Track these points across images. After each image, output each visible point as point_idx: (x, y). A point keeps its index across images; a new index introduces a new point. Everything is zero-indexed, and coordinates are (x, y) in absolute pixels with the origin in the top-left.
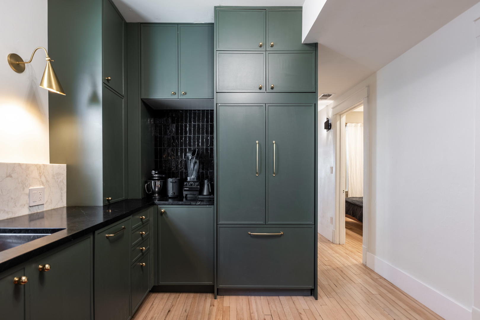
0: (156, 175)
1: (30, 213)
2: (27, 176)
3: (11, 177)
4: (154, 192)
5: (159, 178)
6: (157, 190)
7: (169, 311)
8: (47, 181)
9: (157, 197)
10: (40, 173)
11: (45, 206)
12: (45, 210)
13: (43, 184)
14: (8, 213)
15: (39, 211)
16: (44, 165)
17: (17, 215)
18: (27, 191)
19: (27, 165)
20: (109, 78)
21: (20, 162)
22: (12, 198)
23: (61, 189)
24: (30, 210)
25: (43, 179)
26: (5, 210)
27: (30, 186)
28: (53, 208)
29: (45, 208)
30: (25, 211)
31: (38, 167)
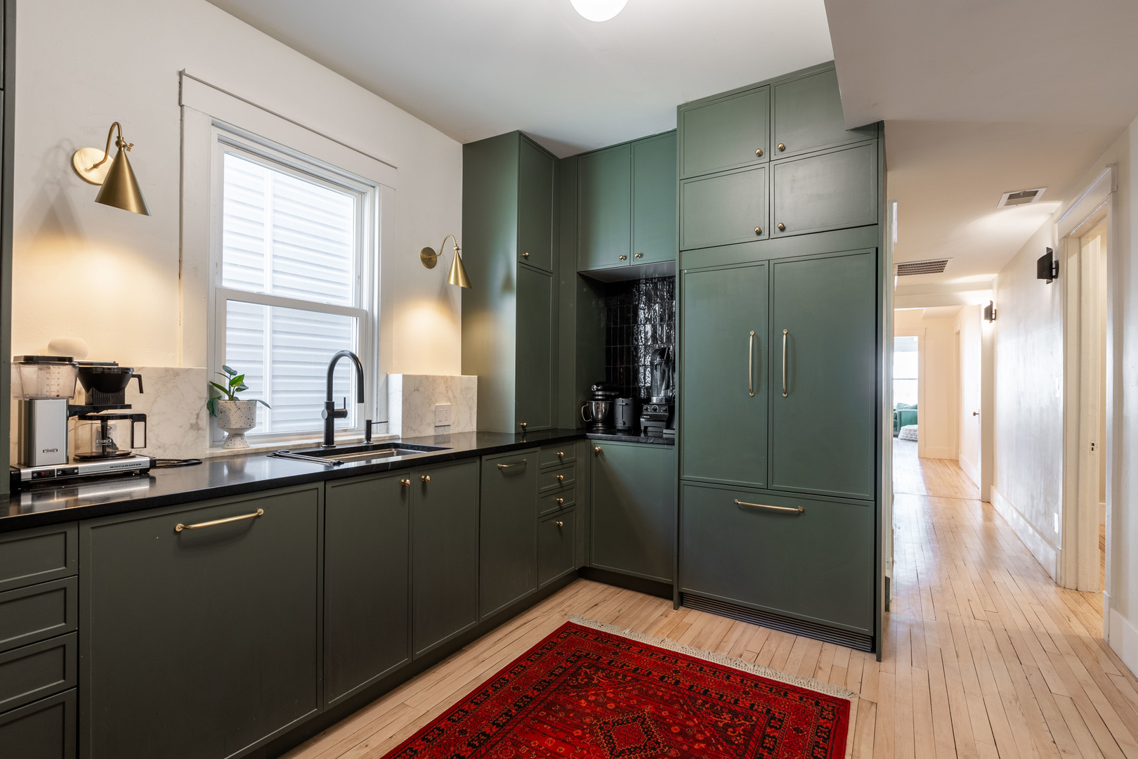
0: (600, 393)
1: (436, 434)
2: (433, 390)
3: (418, 391)
4: (595, 421)
5: (604, 398)
6: (600, 416)
7: (596, 605)
8: (455, 397)
9: (601, 428)
10: (446, 386)
11: (451, 427)
12: (451, 432)
13: (450, 400)
14: (415, 431)
15: (445, 433)
16: (451, 377)
17: (423, 435)
18: (433, 408)
19: (433, 377)
20: (527, 254)
21: (427, 373)
22: (419, 415)
23: (471, 408)
24: (436, 431)
25: (450, 394)
26: (413, 428)
27: (436, 401)
28: (460, 432)
29: (452, 430)
30: (431, 431)
31: (445, 379)
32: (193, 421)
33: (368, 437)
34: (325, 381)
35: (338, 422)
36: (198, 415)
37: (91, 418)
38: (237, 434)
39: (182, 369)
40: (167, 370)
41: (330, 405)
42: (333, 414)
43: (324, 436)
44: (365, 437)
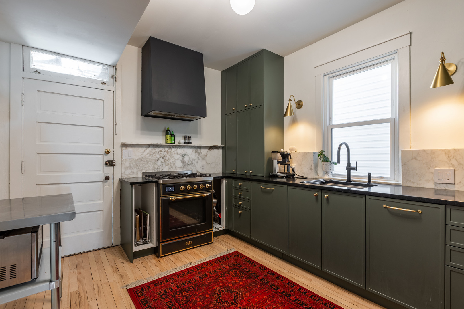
1: (436, 188)
2: (432, 159)
3: (416, 159)
8: (460, 164)
10: (449, 157)
11: (457, 186)
13: (453, 166)
14: (413, 183)
15: (447, 189)
16: (455, 150)
17: (421, 186)
18: (432, 170)
19: (432, 151)
21: (425, 149)
22: (417, 174)
24: (436, 186)
25: (454, 162)
26: (411, 181)
27: (436, 166)
29: (456, 188)
30: (431, 185)
31: (447, 152)
32: (310, 167)
33: (369, 180)
35: (353, 172)
36: (311, 165)
37: (283, 164)
39: (308, 152)
40: (305, 153)
42: (349, 168)
43: (346, 177)
44: (367, 180)
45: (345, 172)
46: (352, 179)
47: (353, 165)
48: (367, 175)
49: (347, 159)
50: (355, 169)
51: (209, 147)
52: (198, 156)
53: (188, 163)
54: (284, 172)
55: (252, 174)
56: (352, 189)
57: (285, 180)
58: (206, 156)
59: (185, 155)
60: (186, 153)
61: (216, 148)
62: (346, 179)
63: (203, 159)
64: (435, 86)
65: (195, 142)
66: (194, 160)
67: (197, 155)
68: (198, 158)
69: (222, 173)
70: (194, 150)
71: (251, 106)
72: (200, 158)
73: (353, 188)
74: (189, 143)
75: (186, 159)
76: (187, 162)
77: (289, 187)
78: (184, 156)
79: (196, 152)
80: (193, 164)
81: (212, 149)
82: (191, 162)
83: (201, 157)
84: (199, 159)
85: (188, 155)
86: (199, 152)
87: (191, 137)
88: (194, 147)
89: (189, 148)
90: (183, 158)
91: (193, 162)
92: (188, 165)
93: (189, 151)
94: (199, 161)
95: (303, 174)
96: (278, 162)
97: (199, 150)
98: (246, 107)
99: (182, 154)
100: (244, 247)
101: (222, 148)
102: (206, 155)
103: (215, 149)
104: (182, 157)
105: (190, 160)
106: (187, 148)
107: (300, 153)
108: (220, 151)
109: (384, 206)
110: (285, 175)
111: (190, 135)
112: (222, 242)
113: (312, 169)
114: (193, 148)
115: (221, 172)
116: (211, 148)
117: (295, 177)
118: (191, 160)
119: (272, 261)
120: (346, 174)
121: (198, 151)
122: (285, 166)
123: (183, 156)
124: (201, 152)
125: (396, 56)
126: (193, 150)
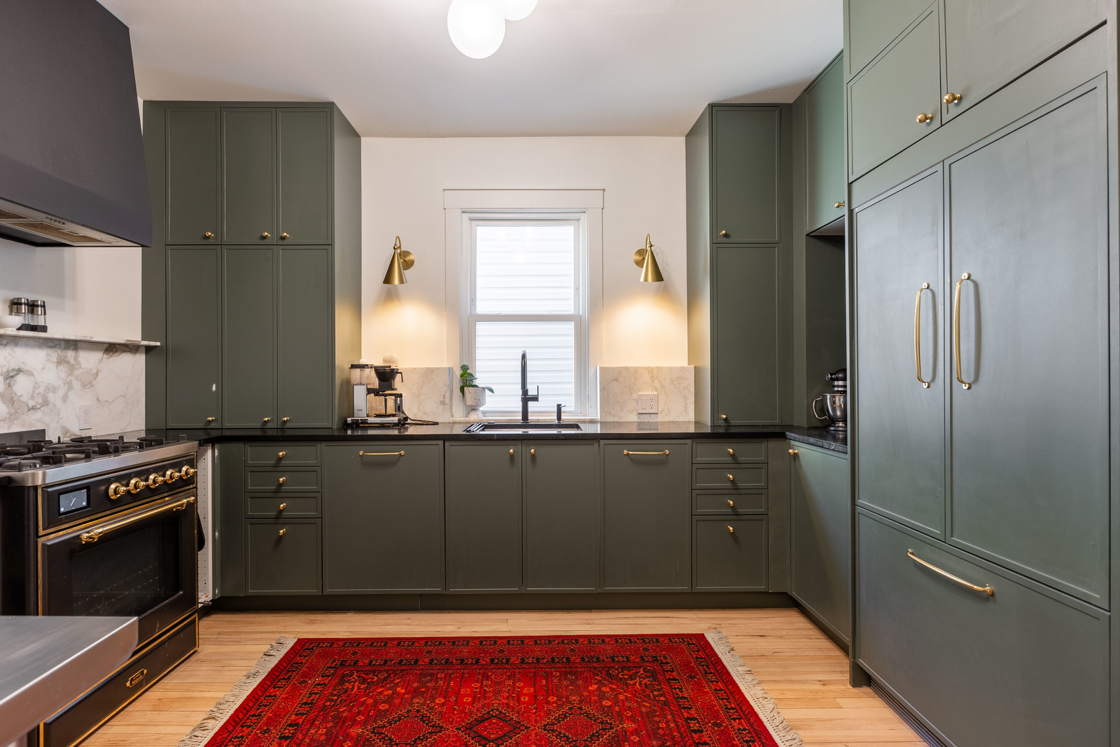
1: (639, 421)
2: (635, 380)
3: (617, 380)
8: (663, 387)
10: (652, 378)
11: (659, 415)
12: (659, 420)
13: (656, 389)
14: (614, 416)
15: (651, 420)
16: (658, 368)
17: (623, 420)
18: (635, 396)
19: (635, 368)
20: (724, 232)
21: (627, 366)
22: (618, 402)
23: (685, 398)
24: (639, 417)
25: (657, 384)
26: (611, 414)
27: (639, 391)
28: (671, 420)
29: (659, 419)
30: (634, 418)
31: (650, 370)
32: (441, 399)
33: (559, 417)
34: (520, 375)
36: (444, 395)
37: (381, 395)
38: (473, 409)
40: (428, 369)
41: (525, 392)
42: (526, 399)
43: (521, 414)
44: (556, 418)
45: (518, 406)
46: (529, 418)
47: (532, 392)
48: (555, 409)
49: (520, 381)
50: (535, 399)
51: (107, 345)
52: (69, 375)
53: (31, 403)
54: (383, 412)
55: (288, 425)
56: (530, 433)
57: (396, 432)
58: (97, 374)
59: (19, 371)
60: (22, 366)
61: (127, 349)
62: (521, 418)
63: (84, 386)
64: (646, 279)
65: (58, 325)
66: (54, 390)
67: (63, 372)
68: (68, 383)
69: (146, 430)
70: (54, 354)
71: (285, 241)
72: (76, 384)
73: (531, 431)
74: (34, 328)
75: (22, 386)
76: (24, 399)
77: (447, 444)
78: (12, 377)
79: (61, 362)
80: (51, 406)
81: (117, 351)
82: (40, 400)
83: (77, 378)
84: (70, 386)
85: (30, 373)
86: (72, 361)
87: (44, 306)
88: (51, 344)
89: (33, 347)
90: (9, 385)
91: (51, 397)
92: (29, 410)
93: (34, 358)
94: (71, 394)
95: (426, 416)
96: (369, 391)
97: (70, 354)
98: (265, 238)
99: (5, 370)
100: (307, 623)
101: (148, 349)
102: (94, 371)
103: (124, 351)
104: (6, 379)
105: (37, 391)
106: (27, 345)
107: (415, 369)
108: (141, 359)
109: (625, 452)
110: (395, 420)
111: (39, 298)
112: (221, 636)
113: (445, 404)
114: (51, 347)
115: (143, 427)
116: (112, 348)
117: (407, 424)
118: (42, 390)
119: (405, 622)
120: (520, 409)
121: (66, 357)
122: (386, 400)
123: (10, 376)
124: (79, 363)
125: (583, 217)
126: (47, 355)
